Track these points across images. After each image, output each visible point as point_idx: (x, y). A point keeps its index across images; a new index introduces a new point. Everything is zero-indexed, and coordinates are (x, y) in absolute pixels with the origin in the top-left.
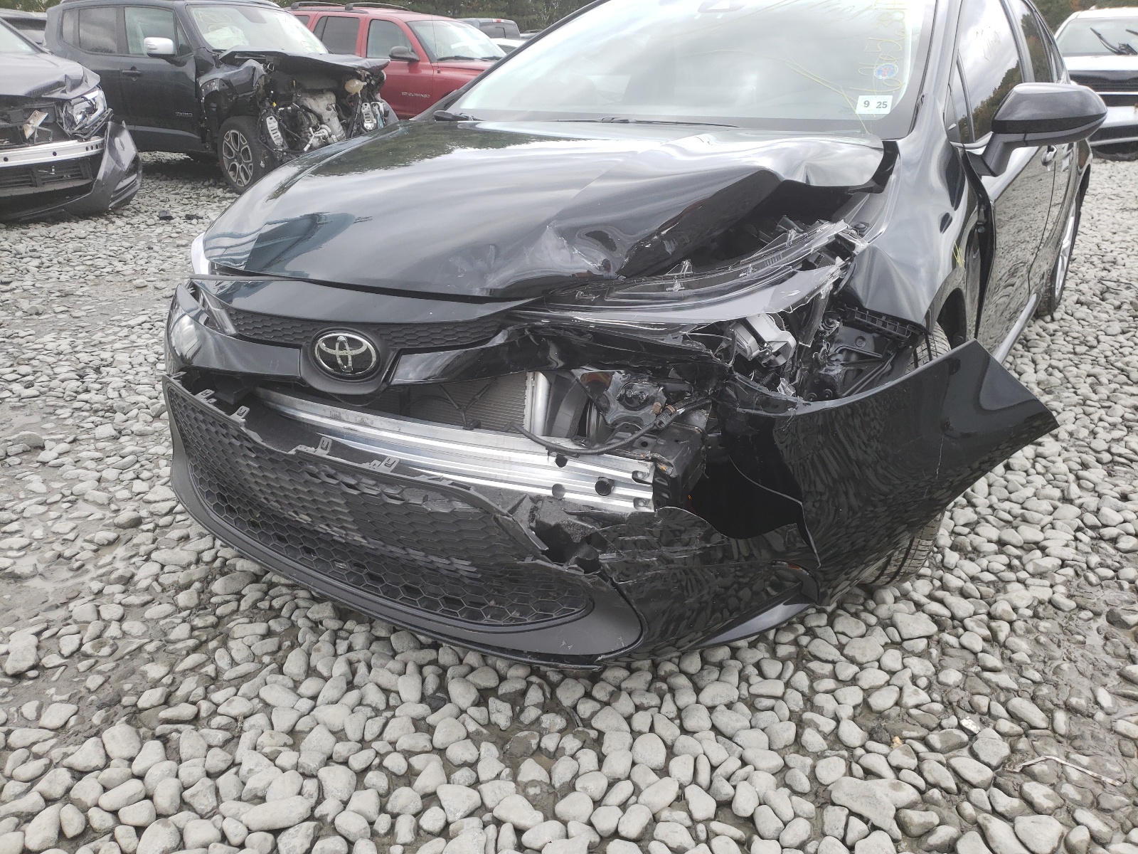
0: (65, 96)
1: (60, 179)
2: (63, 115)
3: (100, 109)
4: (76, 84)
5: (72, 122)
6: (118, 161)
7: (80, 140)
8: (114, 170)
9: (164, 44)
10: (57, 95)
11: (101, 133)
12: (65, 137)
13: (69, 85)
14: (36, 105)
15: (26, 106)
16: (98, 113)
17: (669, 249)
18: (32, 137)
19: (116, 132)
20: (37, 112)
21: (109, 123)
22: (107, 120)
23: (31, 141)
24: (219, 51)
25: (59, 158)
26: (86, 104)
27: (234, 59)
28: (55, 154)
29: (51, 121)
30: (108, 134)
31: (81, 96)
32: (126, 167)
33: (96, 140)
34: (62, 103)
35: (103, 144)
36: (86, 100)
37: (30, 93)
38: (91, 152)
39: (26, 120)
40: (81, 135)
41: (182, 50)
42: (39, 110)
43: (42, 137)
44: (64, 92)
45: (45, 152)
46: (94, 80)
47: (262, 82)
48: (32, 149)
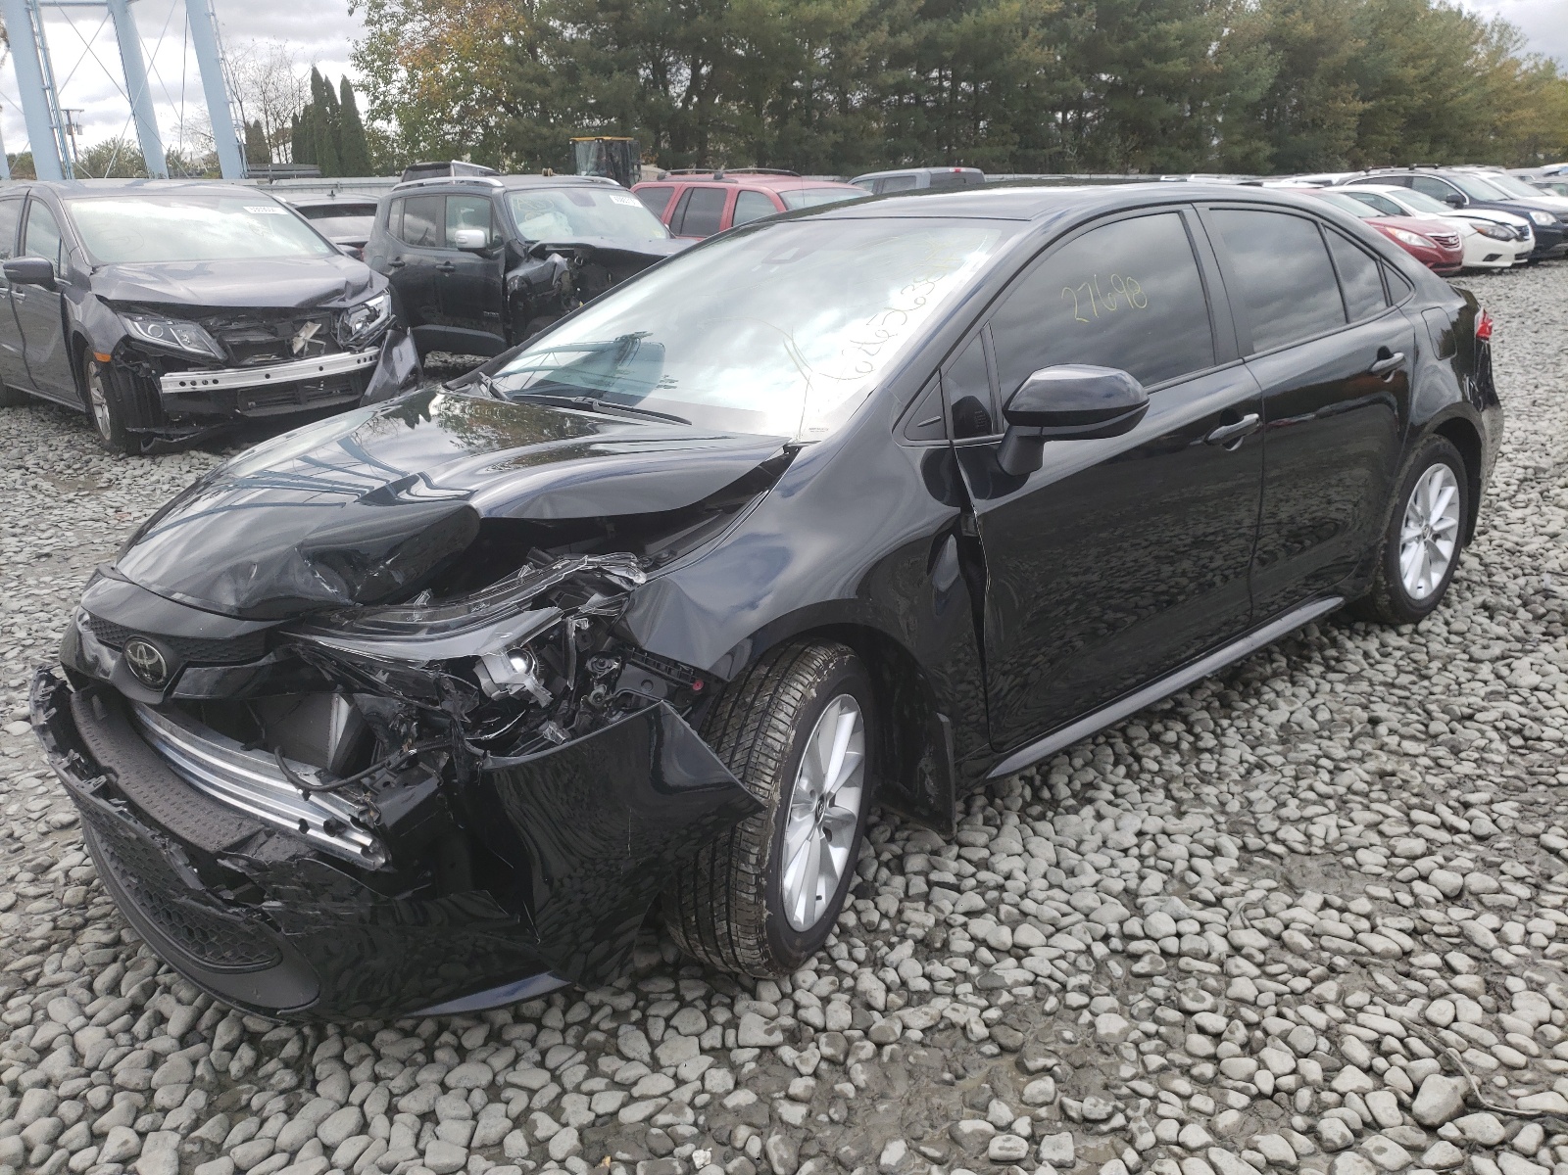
0: (342, 304)
1: (329, 395)
2: (338, 325)
3: (383, 316)
4: (359, 290)
5: (348, 331)
6: (393, 373)
7: (353, 352)
8: (386, 384)
9: (474, 235)
10: (335, 304)
11: (377, 343)
12: (339, 349)
13: (349, 292)
14: (308, 317)
15: (298, 318)
16: (378, 321)
17: (399, 578)
18: (302, 351)
19: (396, 341)
20: (309, 324)
21: (389, 331)
22: (388, 328)
23: (301, 355)
24: (533, 242)
25: (326, 372)
26: (366, 312)
27: (541, 252)
28: (321, 369)
29: (325, 331)
30: (385, 343)
31: (363, 303)
32: (401, 380)
33: (370, 351)
34: (339, 312)
35: (377, 356)
36: (368, 307)
37: (303, 303)
38: (363, 365)
39: (295, 332)
40: (355, 345)
41: (493, 244)
42: (313, 321)
43: (313, 350)
44: (343, 300)
45: (309, 368)
46: (382, 282)
47: (566, 278)
48: (298, 364)
